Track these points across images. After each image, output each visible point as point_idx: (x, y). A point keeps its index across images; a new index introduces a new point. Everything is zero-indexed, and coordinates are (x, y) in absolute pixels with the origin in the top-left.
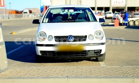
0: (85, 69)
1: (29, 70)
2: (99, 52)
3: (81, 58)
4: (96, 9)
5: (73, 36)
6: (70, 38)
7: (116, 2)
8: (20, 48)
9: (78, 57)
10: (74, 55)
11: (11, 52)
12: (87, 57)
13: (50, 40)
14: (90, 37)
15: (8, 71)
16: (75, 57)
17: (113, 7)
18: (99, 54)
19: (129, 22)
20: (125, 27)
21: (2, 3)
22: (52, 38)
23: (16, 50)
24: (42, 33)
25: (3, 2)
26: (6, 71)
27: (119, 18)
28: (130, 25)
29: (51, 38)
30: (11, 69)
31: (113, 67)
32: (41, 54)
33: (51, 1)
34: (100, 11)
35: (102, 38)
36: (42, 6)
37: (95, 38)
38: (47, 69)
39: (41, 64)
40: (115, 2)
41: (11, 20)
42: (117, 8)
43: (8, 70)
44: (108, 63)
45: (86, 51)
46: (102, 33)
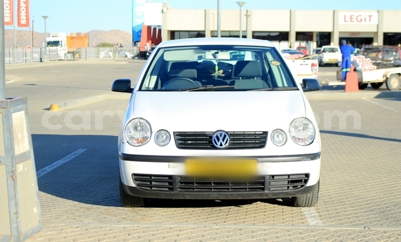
0: (261, 235)
1: (100, 235)
2: (301, 181)
3: (249, 196)
4: (293, 36)
5: (227, 132)
6: (218, 140)
7: (351, 19)
8: (73, 157)
9: (242, 195)
10: (228, 189)
11: (48, 169)
12: (266, 195)
13: (162, 144)
14: (278, 136)
15: (41, 237)
16: (232, 195)
17: (340, 33)
18: (302, 186)
19: (387, 78)
20: (376, 93)
21: (22, 18)
22: (167, 137)
23: (61, 162)
24: (141, 123)
25: (25, 14)
26: (36, 235)
27: (358, 68)
28: (390, 88)
29: (165, 137)
30: (51, 231)
31: (343, 230)
32: (134, 183)
33: (163, 12)
34: (303, 44)
35: (311, 141)
36: (138, 26)
37: (289, 139)
38: (154, 231)
39: (134, 212)
40: (348, 19)
41: (47, 65)
42: (353, 36)
43: (42, 233)
44: (328, 211)
45: (263, 177)
46: (311, 126)
